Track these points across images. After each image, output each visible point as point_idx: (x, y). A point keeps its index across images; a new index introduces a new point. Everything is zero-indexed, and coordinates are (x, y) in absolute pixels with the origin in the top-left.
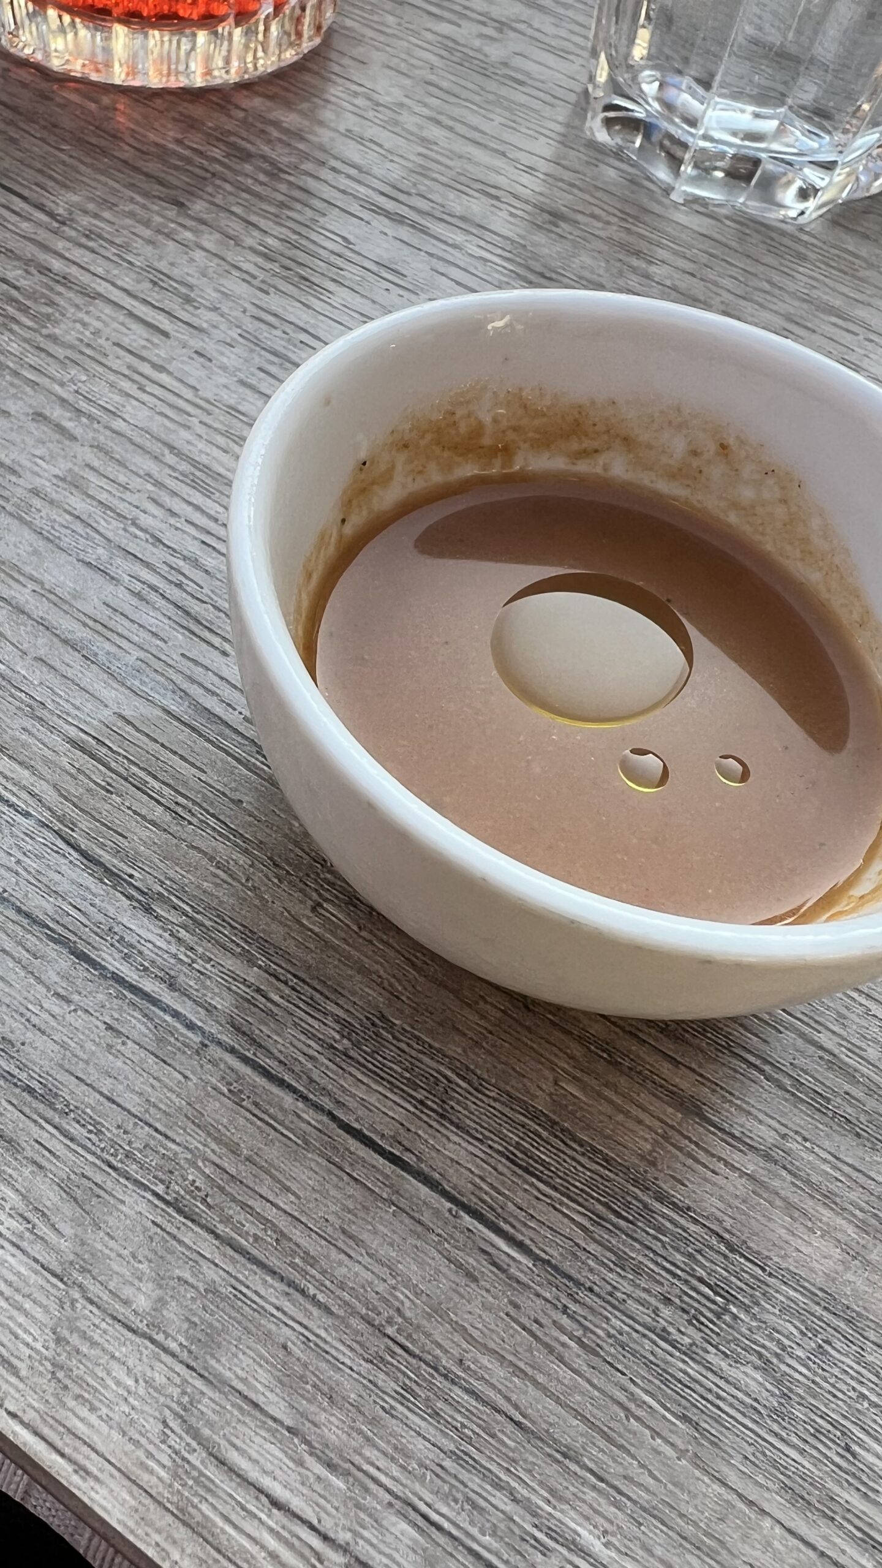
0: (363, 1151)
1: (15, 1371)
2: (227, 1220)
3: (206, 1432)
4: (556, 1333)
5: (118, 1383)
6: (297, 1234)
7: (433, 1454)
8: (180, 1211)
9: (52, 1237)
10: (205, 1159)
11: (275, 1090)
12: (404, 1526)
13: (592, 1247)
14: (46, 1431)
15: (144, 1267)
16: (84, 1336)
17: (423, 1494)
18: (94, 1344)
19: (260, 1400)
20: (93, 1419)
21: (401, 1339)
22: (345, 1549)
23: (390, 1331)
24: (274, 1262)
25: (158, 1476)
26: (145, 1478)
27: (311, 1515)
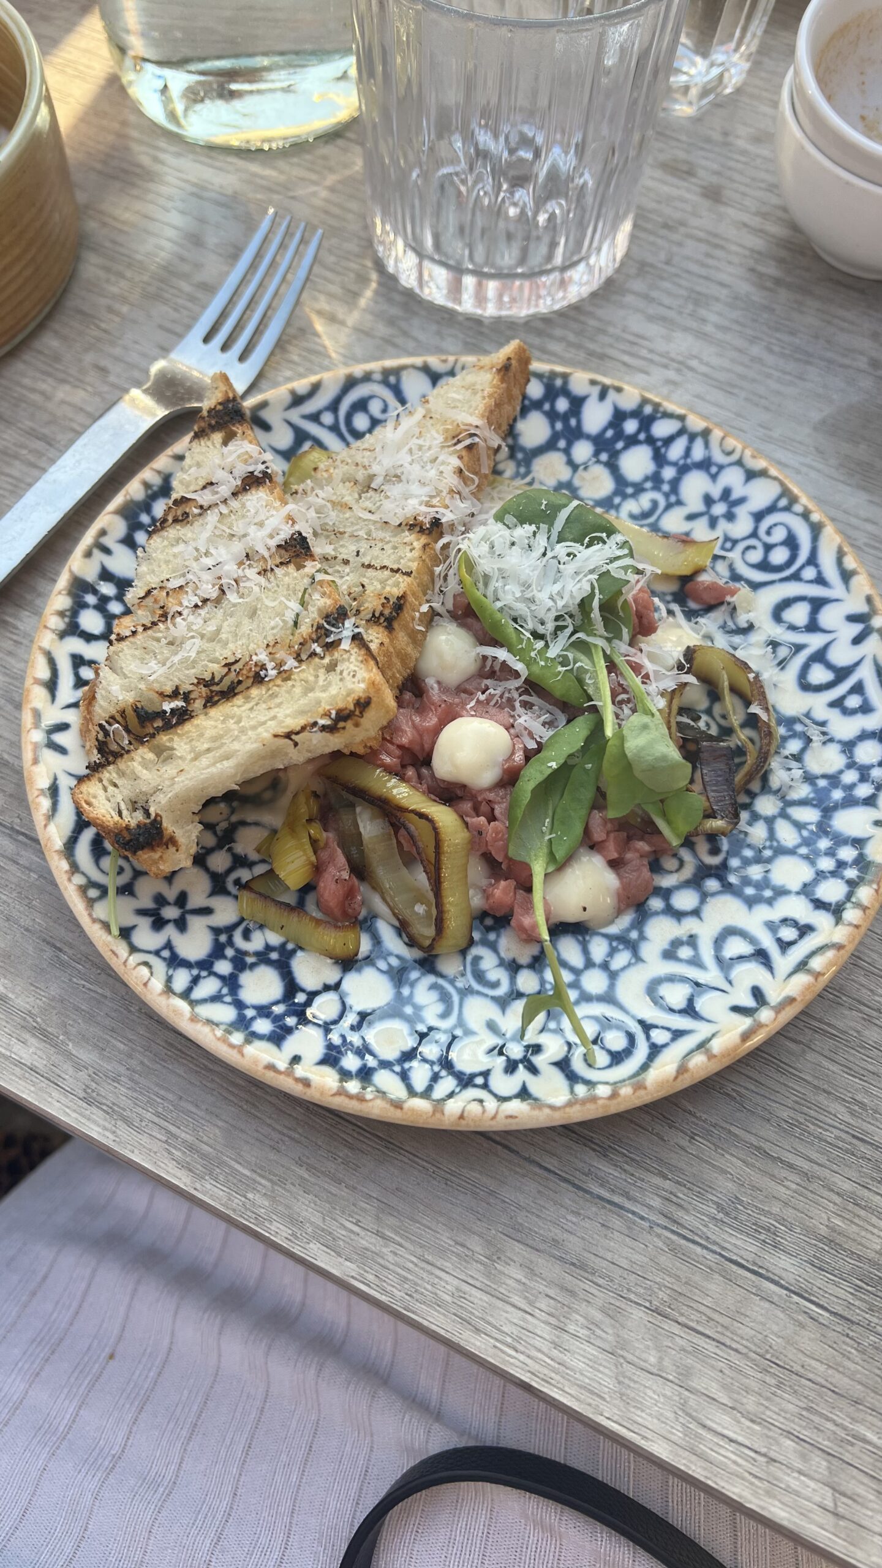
0: (741, 1271)
1: (604, 1399)
2: (682, 1315)
3: (694, 1414)
4: (845, 1347)
5: (651, 1398)
6: (716, 1316)
7: (797, 1410)
8: (659, 1314)
9: (604, 1335)
10: (666, 1287)
11: (691, 1245)
12: (789, 1442)
13: (857, 1303)
14: (625, 1424)
15: (649, 1343)
16: (630, 1379)
17: (795, 1428)
18: (635, 1382)
19: (715, 1397)
20: (643, 1415)
21: (774, 1360)
22: (764, 1455)
23: (768, 1356)
24: (707, 1332)
25: (678, 1435)
26: (673, 1438)
27: (747, 1443)
